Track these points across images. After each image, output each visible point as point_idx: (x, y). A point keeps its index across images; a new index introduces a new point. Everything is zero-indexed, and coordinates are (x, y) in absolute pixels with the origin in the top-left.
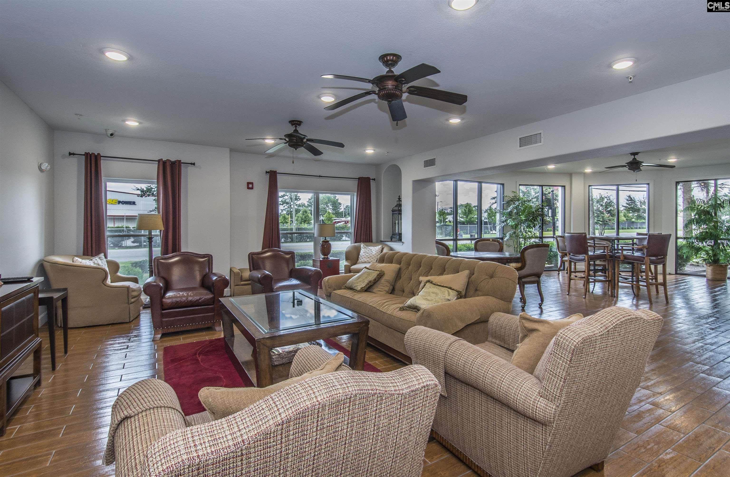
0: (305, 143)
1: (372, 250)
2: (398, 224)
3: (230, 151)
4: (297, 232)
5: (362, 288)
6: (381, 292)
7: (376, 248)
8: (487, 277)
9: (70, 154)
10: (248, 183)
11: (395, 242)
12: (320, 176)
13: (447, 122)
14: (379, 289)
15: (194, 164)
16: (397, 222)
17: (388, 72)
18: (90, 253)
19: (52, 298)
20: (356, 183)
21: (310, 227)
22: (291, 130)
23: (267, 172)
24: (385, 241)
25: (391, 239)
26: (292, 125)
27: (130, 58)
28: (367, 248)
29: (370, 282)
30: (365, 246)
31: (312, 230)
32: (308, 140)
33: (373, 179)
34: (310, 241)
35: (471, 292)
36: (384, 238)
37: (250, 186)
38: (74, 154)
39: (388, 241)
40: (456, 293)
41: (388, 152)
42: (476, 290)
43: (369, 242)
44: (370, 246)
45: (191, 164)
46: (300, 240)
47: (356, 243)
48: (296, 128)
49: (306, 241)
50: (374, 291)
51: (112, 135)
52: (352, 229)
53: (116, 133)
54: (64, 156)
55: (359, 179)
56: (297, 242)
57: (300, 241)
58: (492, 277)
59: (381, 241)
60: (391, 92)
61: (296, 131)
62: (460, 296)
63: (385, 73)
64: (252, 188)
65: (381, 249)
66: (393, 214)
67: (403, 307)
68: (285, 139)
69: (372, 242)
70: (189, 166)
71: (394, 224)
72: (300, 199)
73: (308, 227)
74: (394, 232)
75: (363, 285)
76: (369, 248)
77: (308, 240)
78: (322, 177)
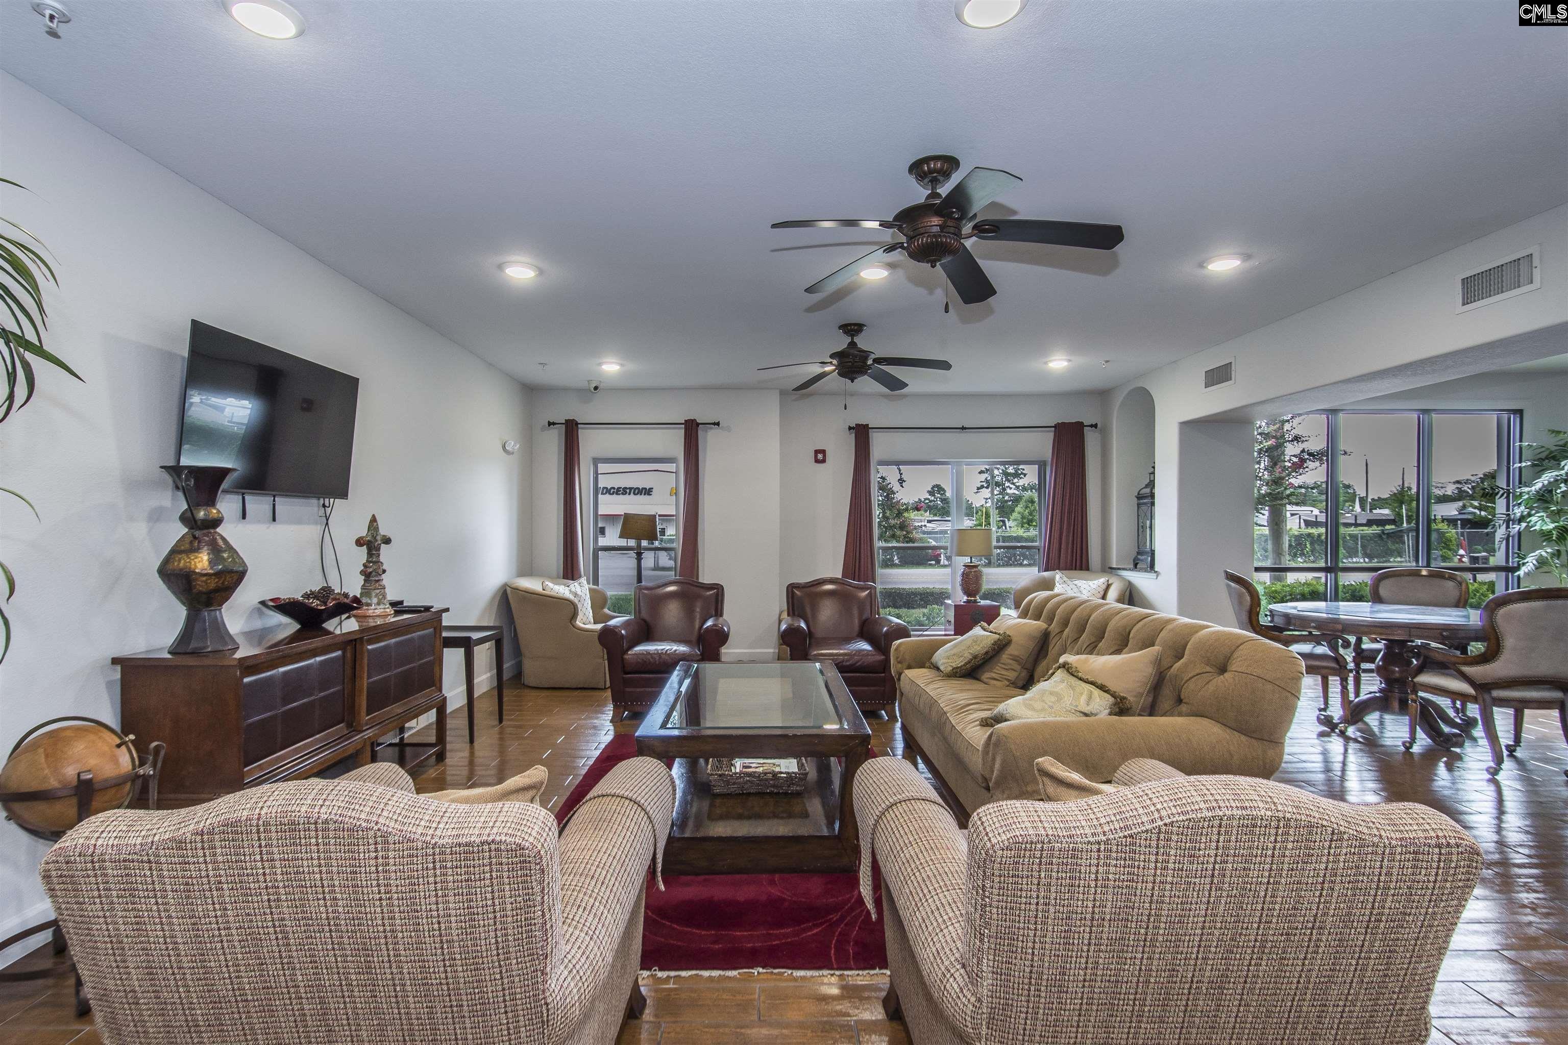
0: (869, 367)
1: (1082, 589)
2: (1151, 527)
3: (781, 394)
4: (1001, 544)
5: (954, 669)
6: (995, 682)
7: (1091, 583)
8: (1208, 669)
9: (550, 424)
10: (817, 452)
11: (1141, 570)
12: (963, 428)
13: (1204, 272)
14: (994, 675)
15: (718, 424)
16: (1148, 522)
17: (928, 197)
18: (570, 575)
19: (469, 638)
20: (1050, 436)
21: (1029, 534)
22: (841, 342)
23: (850, 428)
24: (1119, 569)
25: (1136, 565)
26: (845, 333)
27: (541, 272)
28: (1069, 582)
29: (975, 657)
30: (1065, 579)
31: (1033, 541)
32: (878, 361)
33: (1091, 426)
34: (1029, 565)
35: (1166, 703)
36: (1117, 562)
37: (820, 457)
38: (554, 424)
39: (1124, 569)
40: (1112, 700)
41: (1107, 362)
42: (1180, 701)
43: (1081, 569)
44: (1079, 579)
45: (714, 424)
46: (1008, 562)
47: (1046, 570)
48: (852, 339)
49: (1021, 565)
50: (986, 676)
51: (596, 388)
52: (1040, 541)
53: (601, 386)
54: (543, 429)
55: (1055, 427)
56: (999, 566)
57: (1007, 565)
58: (1223, 670)
59: (1111, 568)
60: (937, 241)
61: (852, 344)
62: (1121, 708)
63: (922, 200)
64: (824, 461)
65: (1104, 587)
66: (1139, 505)
67: (986, 719)
68: (831, 363)
69: (1087, 569)
70: (711, 428)
71: (1141, 530)
72: (1025, 475)
73: (1025, 535)
74: (1142, 549)
75: (959, 662)
76: (1076, 582)
77: (1025, 562)
78: (966, 428)
